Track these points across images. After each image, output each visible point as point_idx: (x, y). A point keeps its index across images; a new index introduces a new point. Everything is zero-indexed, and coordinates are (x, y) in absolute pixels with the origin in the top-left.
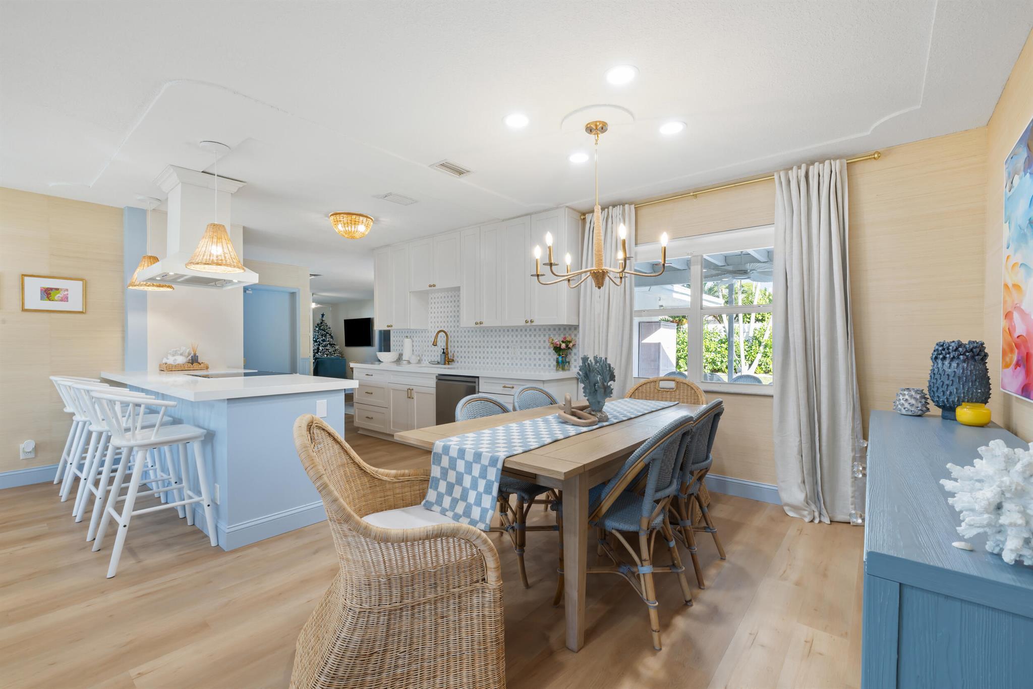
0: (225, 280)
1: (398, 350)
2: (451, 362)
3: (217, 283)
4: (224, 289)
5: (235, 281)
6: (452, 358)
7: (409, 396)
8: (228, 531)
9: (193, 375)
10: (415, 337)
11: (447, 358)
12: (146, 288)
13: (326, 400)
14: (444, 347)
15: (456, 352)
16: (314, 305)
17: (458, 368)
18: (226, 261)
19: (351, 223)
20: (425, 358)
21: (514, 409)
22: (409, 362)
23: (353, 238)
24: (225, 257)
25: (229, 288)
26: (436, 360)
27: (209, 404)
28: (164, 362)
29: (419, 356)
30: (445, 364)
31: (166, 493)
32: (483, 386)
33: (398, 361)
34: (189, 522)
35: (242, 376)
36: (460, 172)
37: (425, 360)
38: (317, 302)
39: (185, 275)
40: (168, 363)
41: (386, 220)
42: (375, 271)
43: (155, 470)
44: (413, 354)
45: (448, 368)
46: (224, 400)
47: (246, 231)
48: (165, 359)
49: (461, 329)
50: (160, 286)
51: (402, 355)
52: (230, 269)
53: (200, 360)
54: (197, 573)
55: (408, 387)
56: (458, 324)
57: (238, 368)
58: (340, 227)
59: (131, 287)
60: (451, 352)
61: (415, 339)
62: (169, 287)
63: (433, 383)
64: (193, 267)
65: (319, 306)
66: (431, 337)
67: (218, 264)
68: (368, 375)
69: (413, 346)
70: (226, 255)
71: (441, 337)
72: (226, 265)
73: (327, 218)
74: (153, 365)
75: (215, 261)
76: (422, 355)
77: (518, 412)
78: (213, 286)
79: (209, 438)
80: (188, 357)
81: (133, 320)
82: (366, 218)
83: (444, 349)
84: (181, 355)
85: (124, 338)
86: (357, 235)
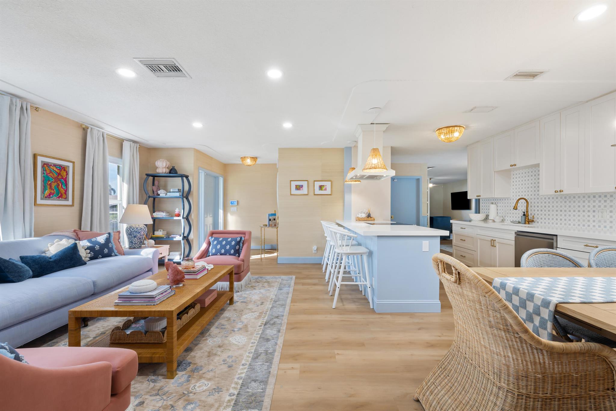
0: (380, 176)
1: (486, 212)
2: (531, 222)
3: (377, 177)
4: (381, 180)
5: (385, 176)
6: (532, 219)
7: (492, 244)
8: (377, 302)
9: (368, 223)
10: (499, 203)
11: (527, 219)
12: (350, 183)
13: (428, 242)
14: (525, 210)
15: (536, 214)
16: (431, 185)
17: (538, 227)
18: (378, 166)
19: (449, 133)
20: (508, 218)
21: (590, 266)
22: (494, 221)
23: (450, 141)
24: (378, 164)
25: (383, 179)
26: (517, 221)
27: (370, 238)
28: (357, 216)
29: (502, 217)
30: (525, 223)
31: (356, 277)
32: (561, 243)
33: (485, 220)
34: (363, 294)
35: (389, 225)
36: (533, 75)
37: (508, 220)
38: (434, 183)
39: (366, 175)
40: (359, 217)
41: (475, 126)
42: (468, 161)
43: (352, 265)
44: (497, 215)
45: (529, 227)
46: (376, 236)
47: (393, 149)
48: (358, 215)
49: (541, 197)
50: (355, 181)
51: (489, 215)
52: (381, 170)
53: (371, 216)
54: (364, 318)
55: (492, 238)
56: (538, 193)
57: (388, 220)
58: (442, 137)
59: (345, 183)
60: (531, 214)
61: (499, 205)
62: (359, 181)
63: (513, 237)
64: (365, 171)
65: (434, 185)
66: (513, 203)
67: (375, 168)
68: (462, 228)
69: (497, 210)
70: (379, 163)
71: (522, 203)
72: (379, 168)
73: (434, 133)
74: (353, 218)
75: (374, 167)
76: (505, 216)
77: (594, 268)
78: (375, 179)
79: (370, 254)
80: (367, 214)
81: (347, 197)
82: (459, 127)
83: (524, 212)
84: (364, 213)
85: (344, 205)
86: (453, 140)
